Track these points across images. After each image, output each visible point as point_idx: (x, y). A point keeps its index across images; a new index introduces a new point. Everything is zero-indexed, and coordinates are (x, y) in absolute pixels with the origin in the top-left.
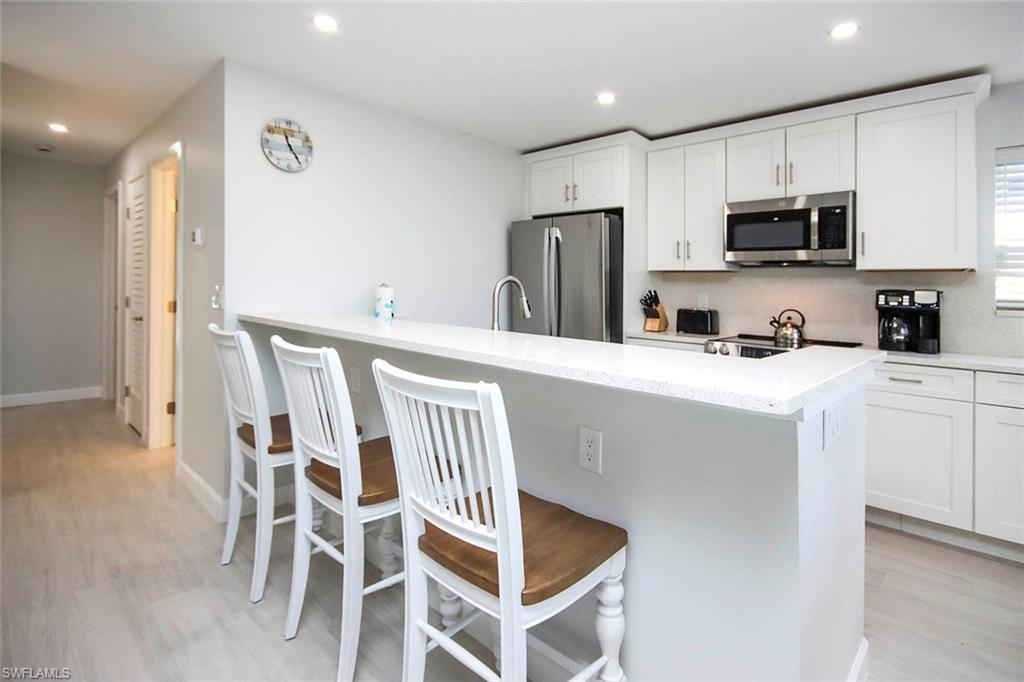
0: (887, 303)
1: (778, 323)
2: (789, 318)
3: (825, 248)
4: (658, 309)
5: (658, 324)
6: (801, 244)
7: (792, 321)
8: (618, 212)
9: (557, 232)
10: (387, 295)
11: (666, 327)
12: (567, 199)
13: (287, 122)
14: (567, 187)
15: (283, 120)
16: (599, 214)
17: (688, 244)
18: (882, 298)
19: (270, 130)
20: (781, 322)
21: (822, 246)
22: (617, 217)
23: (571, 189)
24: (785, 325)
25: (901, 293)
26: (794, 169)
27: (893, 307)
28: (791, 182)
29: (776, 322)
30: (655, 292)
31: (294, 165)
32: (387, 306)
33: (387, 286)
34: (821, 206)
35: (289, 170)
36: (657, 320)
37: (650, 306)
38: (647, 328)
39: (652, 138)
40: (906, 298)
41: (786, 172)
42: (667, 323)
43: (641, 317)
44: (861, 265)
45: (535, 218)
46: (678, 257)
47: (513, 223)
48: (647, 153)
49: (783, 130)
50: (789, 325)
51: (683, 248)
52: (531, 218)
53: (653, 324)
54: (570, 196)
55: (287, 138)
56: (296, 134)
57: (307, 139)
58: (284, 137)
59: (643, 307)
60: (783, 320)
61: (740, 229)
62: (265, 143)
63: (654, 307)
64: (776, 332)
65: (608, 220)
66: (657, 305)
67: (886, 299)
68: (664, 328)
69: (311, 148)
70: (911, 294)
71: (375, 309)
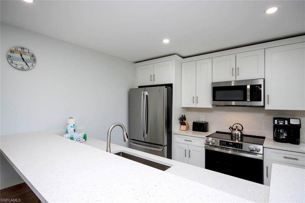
0: (278, 123)
1: (232, 128)
2: (237, 127)
3: (253, 101)
4: (185, 122)
5: (185, 128)
6: (243, 99)
7: (238, 128)
8: (171, 85)
9: (146, 93)
10: (72, 122)
11: (188, 128)
12: (151, 80)
13: (22, 48)
14: (151, 76)
15: (19, 47)
16: (163, 87)
17: (197, 97)
18: (276, 121)
19: (12, 52)
20: (234, 128)
21: (251, 100)
22: (170, 87)
23: (152, 77)
24: (235, 130)
25: (284, 119)
26: (239, 69)
27: (281, 125)
28: (238, 75)
29: (231, 128)
30: (184, 115)
31: (26, 67)
32: (71, 127)
33: (72, 118)
34: (251, 84)
35: (22, 69)
36: (185, 126)
37: (183, 121)
38: (181, 129)
39: (184, 58)
40: (286, 121)
41: (236, 71)
42: (189, 127)
43: (179, 125)
44: (267, 107)
45: (140, 87)
46: (193, 102)
47: (130, 89)
48: (182, 63)
49: (235, 54)
50: (237, 130)
51: (195, 99)
52: (138, 87)
53: (183, 127)
54: (152, 79)
55: (21, 55)
56: (27, 53)
57: (33, 56)
58: (20, 55)
59: (180, 121)
60: (234, 127)
61: (217, 92)
62: (9, 57)
63: (184, 121)
64: (232, 132)
65: (166, 89)
66: (185, 121)
67: (278, 121)
68: (188, 129)
69: (35, 60)
70: (289, 120)
71: (66, 128)
